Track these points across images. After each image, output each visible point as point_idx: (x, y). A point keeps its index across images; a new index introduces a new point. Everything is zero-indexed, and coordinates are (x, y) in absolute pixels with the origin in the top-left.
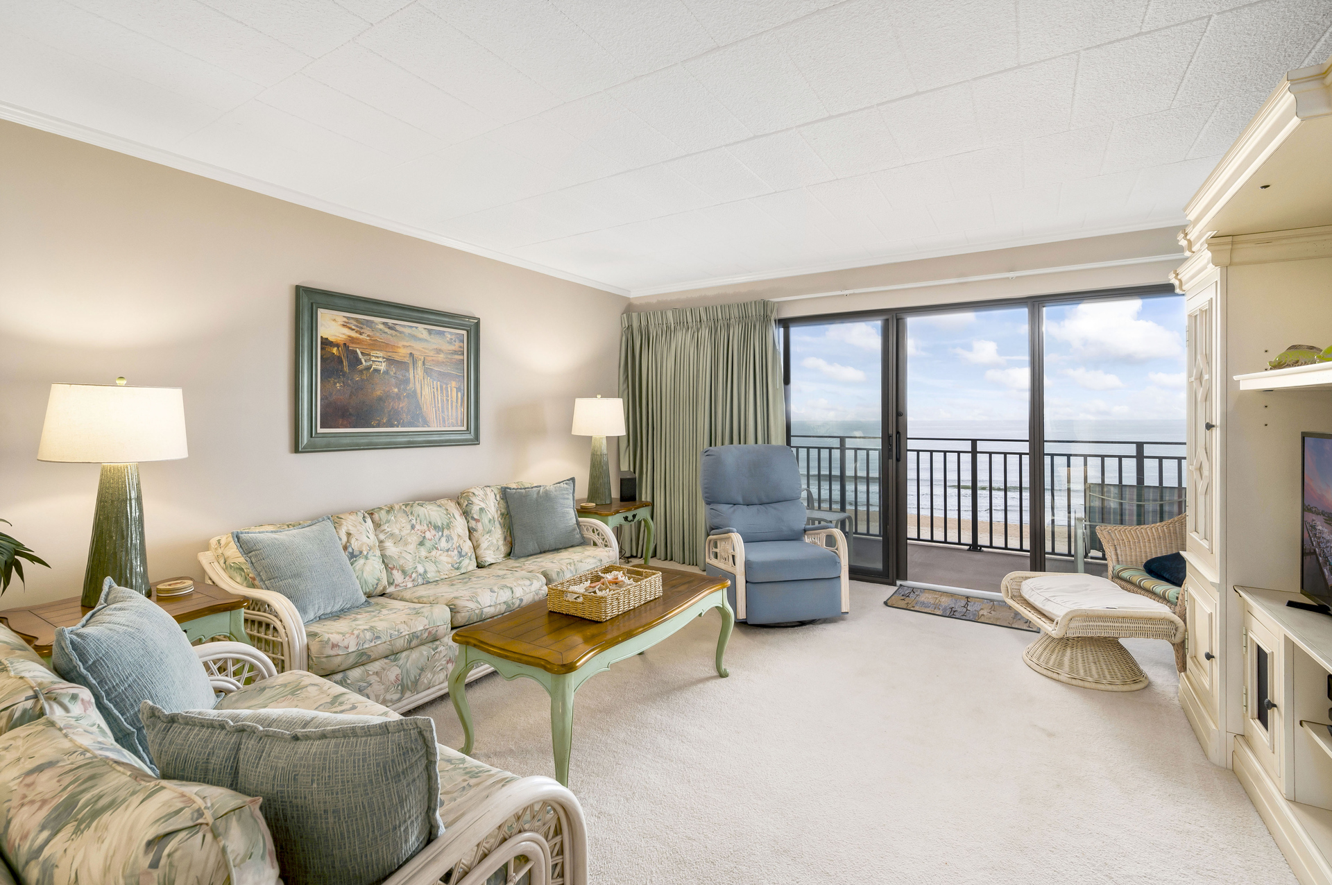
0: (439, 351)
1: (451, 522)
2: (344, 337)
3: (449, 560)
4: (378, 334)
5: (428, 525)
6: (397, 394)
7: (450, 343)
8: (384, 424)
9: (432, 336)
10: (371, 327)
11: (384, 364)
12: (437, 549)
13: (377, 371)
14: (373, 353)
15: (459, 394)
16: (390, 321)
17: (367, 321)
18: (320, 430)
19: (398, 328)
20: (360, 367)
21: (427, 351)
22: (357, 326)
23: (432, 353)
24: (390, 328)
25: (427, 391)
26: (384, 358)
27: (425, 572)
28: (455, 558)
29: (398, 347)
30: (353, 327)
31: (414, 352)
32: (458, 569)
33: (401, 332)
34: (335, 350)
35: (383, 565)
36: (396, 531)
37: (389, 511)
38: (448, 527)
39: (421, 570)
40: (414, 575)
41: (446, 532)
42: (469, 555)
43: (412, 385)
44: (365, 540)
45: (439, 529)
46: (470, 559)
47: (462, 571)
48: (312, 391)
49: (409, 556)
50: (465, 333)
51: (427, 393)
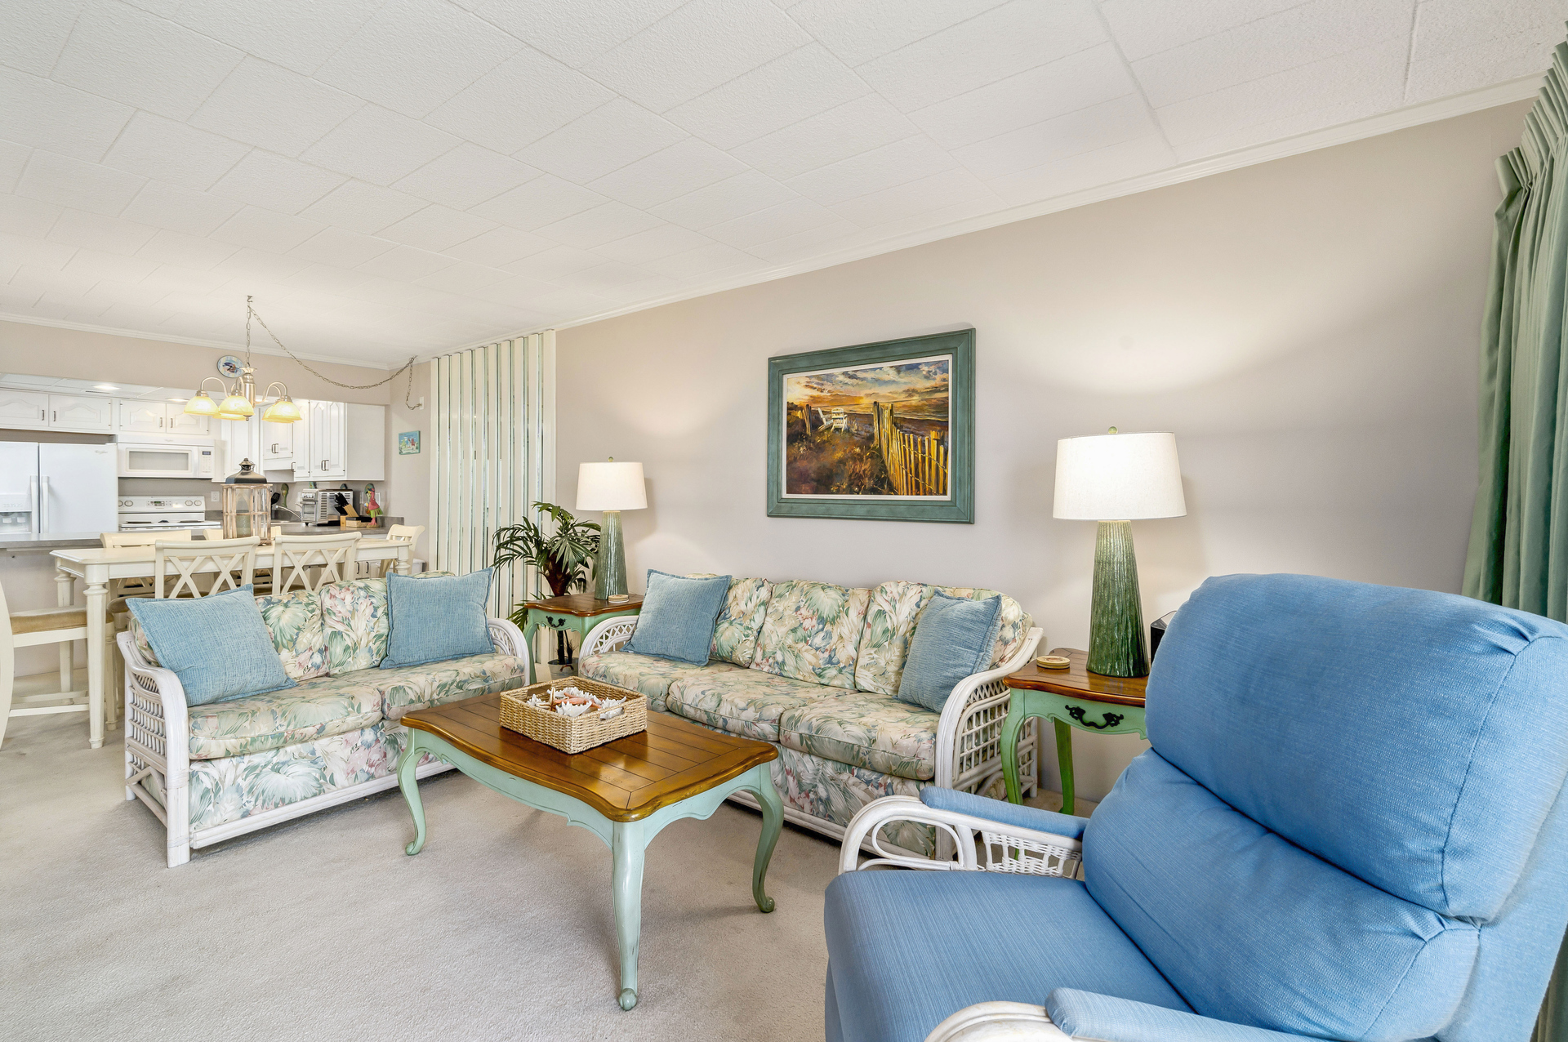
0: (911, 392)
1: (838, 617)
2: (807, 398)
3: (814, 661)
4: (838, 387)
5: (814, 612)
6: (858, 454)
7: (927, 377)
8: (844, 490)
9: (902, 374)
10: (831, 382)
11: (845, 421)
12: (807, 642)
13: (838, 429)
14: (834, 410)
15: (942, 449)
16: (850, 369)
17: (827, 375)
18: (785, 495)
19: (859, 375)
20: (821, 428)
21: (895, 396)
22: (818, 384)
23: (902, 397)
24: (851, 377)
25: (895, 447)
26: (845, 413)
27: (783, 663)
28: (821, 662)
29: (861, 398)
30: (815, 386)
31: (878, 401)
32: (820, 675)
33: (862, 379)
34: (799, 414)
35: (752, 638)
36: (781, 609)
37: (791, 587)
38: (833, 622)
39: (779, 658)
40: (771, 660)
41: (828, 627)
42: (842, 665)
43: (876, 442)
44: (743, 607)
45: (822, 621)
46: (840, 671)
47: (823, 681)
48: (779, 457)
49: (775, 639)
50: (949, 357)
51: (895, 451)
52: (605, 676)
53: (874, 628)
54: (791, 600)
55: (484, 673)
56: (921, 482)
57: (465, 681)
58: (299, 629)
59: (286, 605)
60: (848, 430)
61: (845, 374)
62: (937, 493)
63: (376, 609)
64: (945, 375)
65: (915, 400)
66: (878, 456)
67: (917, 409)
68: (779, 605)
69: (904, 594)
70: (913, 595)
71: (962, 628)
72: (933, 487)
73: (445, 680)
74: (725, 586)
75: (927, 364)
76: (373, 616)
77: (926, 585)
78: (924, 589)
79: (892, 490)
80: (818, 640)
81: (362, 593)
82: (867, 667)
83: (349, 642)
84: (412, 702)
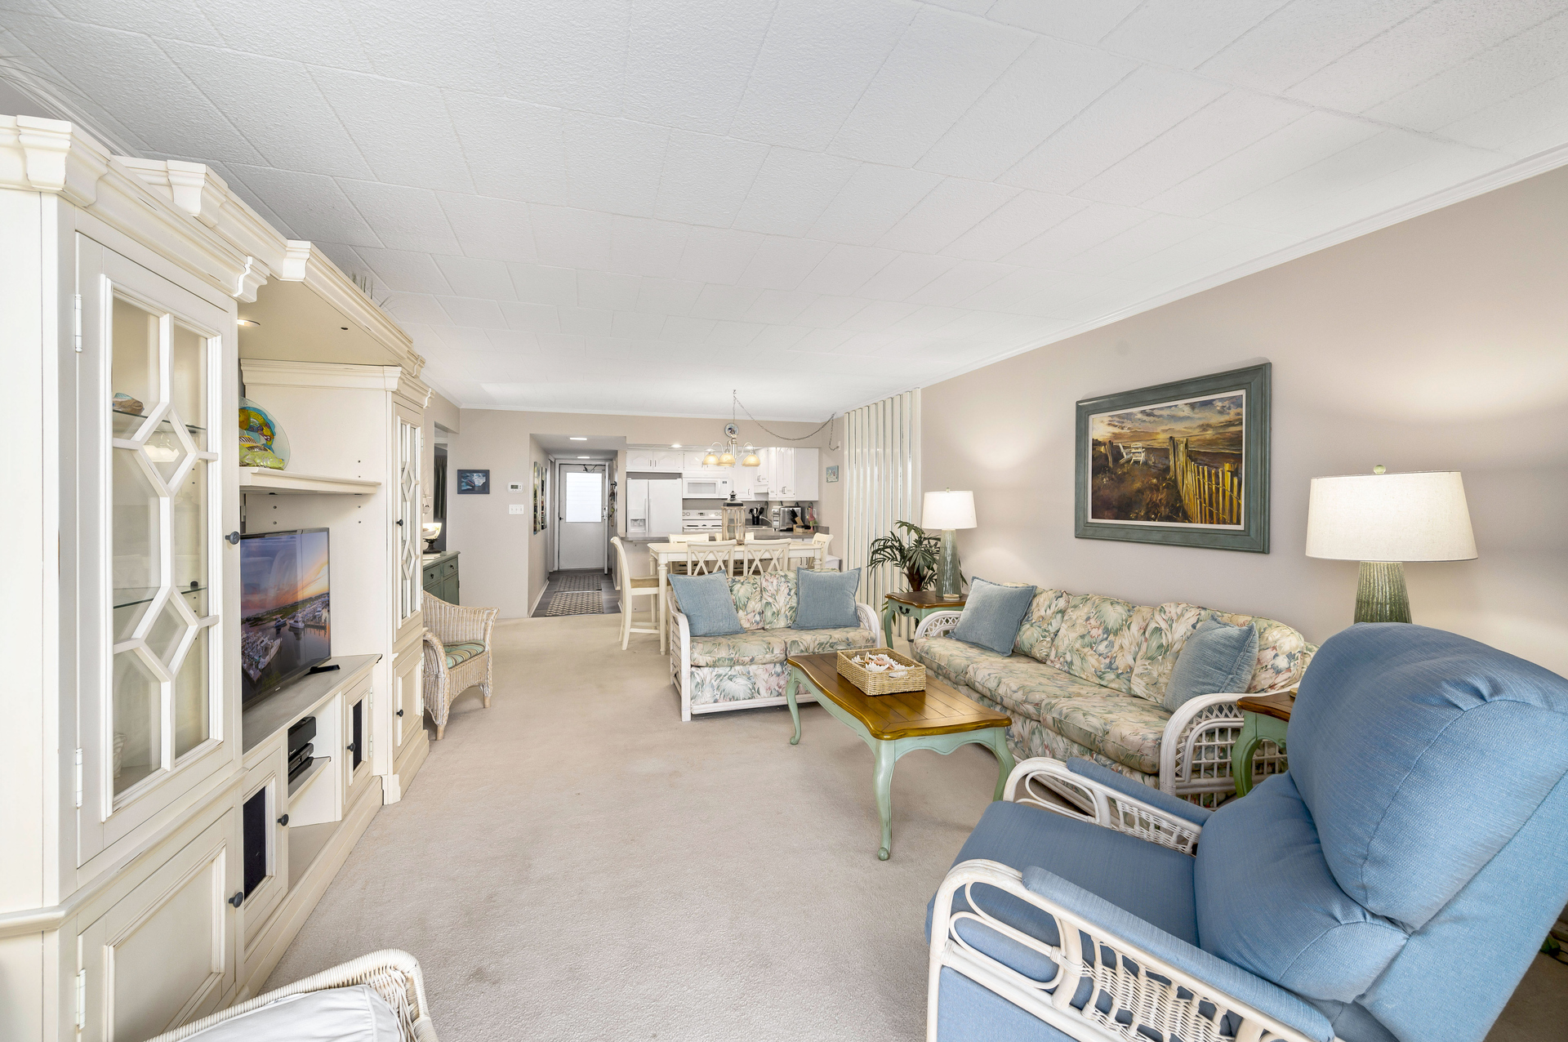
0: (1205, 427)
1: (1121, 629)
2: (1110, 435)
3: (1096, 664)
4: (1137, 425)
5: (1101, 623)
6: (1155, 485)
7: (1221, 412)
8: (1142, 516)
9: (1196, 410)
10: (1131, 420)
11: (1143, 454)
12: (1092, 648)
13: (1137, 462)
14: (1133, 445)
15: (1236, 480)
16: (1147, 408)
17: (1127, 414)
18: (1090, 520)
19: (1156, 412)
20: (1122, 461)
21: (1190, 431)
22: (1119, 422)
24: (1149, 415)
25: (1190, 479)
26: (1143, 448)
27: (1072, 663)
28: (1102, 666)
29: (1157, 433)
30: (1116, 424)
31: (1174, 435)
32: (1100, 677)
33: (1159, 416)
34: (1102, 449)
35: (1048, 639)
36: (1074, 617)
37: (1086, 600)
38: (1116, 633)
39: (1069, 658)
40: (1062, 659)
41: (1111, 637)
42: (1120, 671)
43: (1171, 473)
44: (1042, 613)
45: (1107, 631)
46: (1118, 676)
47: (1103, 683)
48: (1086, 488)
49: (1066, 642)
50: (1242, 393)
51: (1189, 482)
52: (927, 653)
53: (1151, 642)
54: (1083, 611)
55: (848, 639)
56: (1215, 512)
57: (835, 643)
58: (748, 598)
59: (742, 584)
60: (1145, 463)
61: (1143, 412)
62: (1231, 523)
63: (790, 590)
64: (1239, 410)
65: (1209, 434)
66: (1173, 486)
67: (1211, 443)
68: (1072, 614)
69: (1182, 615)
70: (1191, 616)
71: (1215, 650)
72: (1227, 517)
73: (822, 641)
74: (1029, 596)
75: (1221, 400)
76: (789, 594)
77: (1205, 609)
78: (1203, 612)
79: (1186, 518)
80: (1102, 648)
81: (783, 579)
82: (1140, 675)
83: (775, 610)
84: (802, 651)
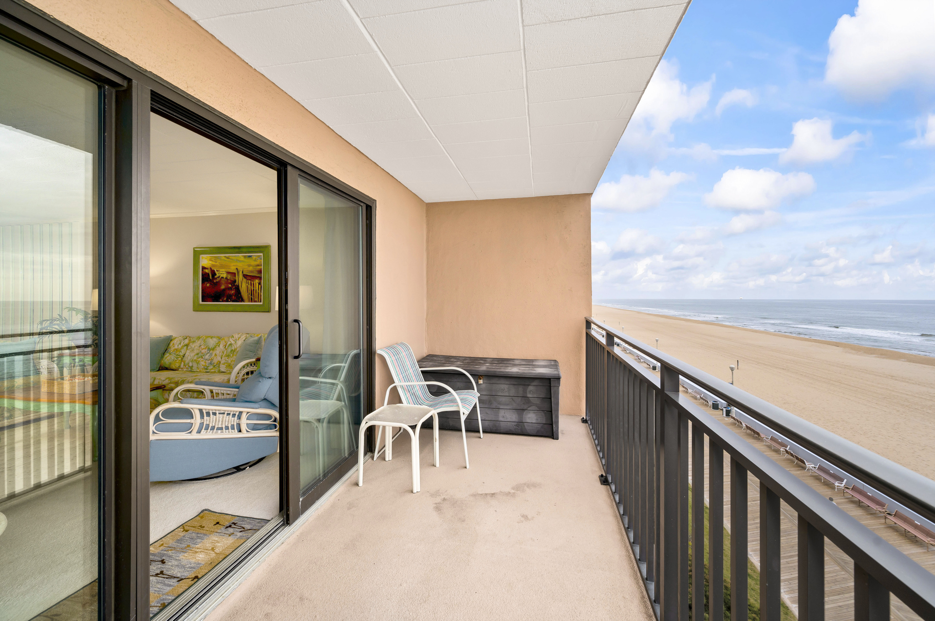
0: (249, 266)
1: (215, 347)
2: (210, 265)
4: (222, 262)
5: (206, 347)
6: (230, 287)
7: (255, 260)
8: (225, 301)
9: (246, 259)
10: (220, 259)
11: (225, 274)
12: (202, 358)
13: (223, 278)
14: (221, 270)
15: (260, 286)
16: (227, 255)
17: (218, 256)
18: (200, 302)
19: (230, 257)
20: (216, 277)
21: (244, 266)
22: (214, 259)
23: (246, 267)
24: (227, 258)
26: (225, 272)
27: (192, 366)
29: (231, 266)
31: (238, 268)
32: (206, 369)
33: (231, 259)
34: (207, 271)
35: (180, 359)
36: (193, 347)
37: (199, 338)
38: (213, 349)
39: (191, 364)
40: (187, 366)
41: (211, 352)
42: (215, 364)
43: (237, 283)
44: (176, 347)
45: (209, 349)
46: (214, 366)
47: (207, 371)
48: (198, 288)
49: (189, 358)
50: (262, 254)
51: (244, 286)
53: (228, 350)
54: (198, 343)
56: (253, 298)
60: (226, 278)
61: (225, 257)
62: (258, 302)
64: (260, 260)
65: (251, 268)
66: (237, 289)
67: (252, 272)
68: (192, 345)
69: (240, 337)
70: (243, 337)
72: (257, 300)
74: (168, 340)
75: (255, 256)
77: (248, 334)
78: (248, 335)
79: (242, 300)
80: (207, 357)
82: (224, 364)
